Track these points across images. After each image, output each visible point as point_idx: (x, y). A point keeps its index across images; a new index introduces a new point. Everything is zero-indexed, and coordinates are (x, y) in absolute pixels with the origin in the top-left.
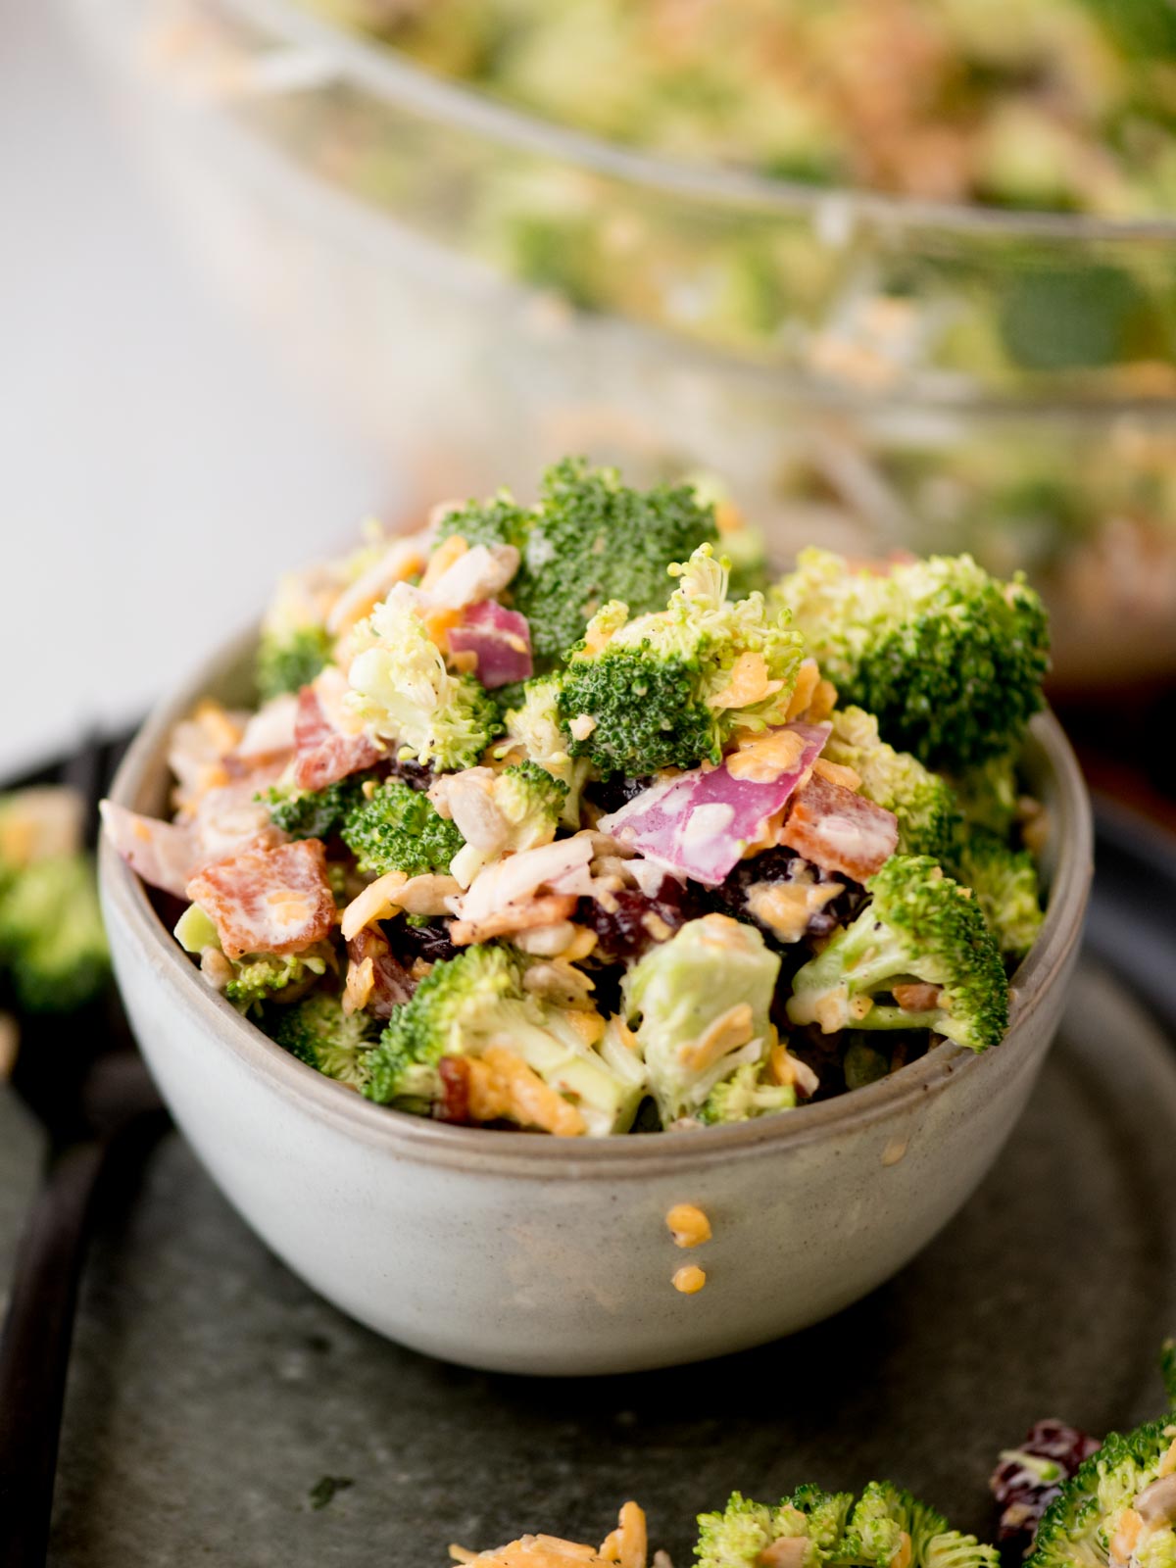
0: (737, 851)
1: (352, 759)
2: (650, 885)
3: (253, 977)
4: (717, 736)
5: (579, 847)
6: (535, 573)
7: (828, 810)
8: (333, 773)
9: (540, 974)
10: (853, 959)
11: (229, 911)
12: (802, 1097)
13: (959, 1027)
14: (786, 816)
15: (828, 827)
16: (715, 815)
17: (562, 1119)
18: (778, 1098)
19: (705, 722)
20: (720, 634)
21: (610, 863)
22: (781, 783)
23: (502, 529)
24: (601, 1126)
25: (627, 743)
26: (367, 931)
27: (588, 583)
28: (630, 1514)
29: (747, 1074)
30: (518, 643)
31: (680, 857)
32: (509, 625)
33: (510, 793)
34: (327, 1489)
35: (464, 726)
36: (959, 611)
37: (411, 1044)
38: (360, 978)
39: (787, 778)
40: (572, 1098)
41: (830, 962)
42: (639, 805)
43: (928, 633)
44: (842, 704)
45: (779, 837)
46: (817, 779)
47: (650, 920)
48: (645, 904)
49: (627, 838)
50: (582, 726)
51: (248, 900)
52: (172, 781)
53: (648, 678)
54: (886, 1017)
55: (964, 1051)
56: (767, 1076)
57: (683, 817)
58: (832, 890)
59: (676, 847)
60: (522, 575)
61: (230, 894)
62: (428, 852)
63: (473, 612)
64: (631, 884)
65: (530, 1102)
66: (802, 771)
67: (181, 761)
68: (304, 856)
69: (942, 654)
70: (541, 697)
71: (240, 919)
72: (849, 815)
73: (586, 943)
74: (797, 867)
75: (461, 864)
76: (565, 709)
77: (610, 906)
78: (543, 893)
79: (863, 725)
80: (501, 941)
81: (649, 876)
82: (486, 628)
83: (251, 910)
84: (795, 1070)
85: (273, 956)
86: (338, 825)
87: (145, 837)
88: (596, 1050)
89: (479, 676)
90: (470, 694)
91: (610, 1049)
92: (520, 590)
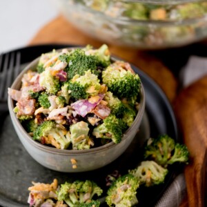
0: (86, 113)
1: (41, 89)
2: (75, 115)
3: (22, 118)
4: (87, 96)
5: (66, 109)
7: (100, 108)
8: (38, 91)
9: (58, 126)
10: (101, 129)
11: (21, 108)
12: (91, 147)
13: (114, 140)
14: (94, 109)
15: (100, 111)
16: (84, 107)
17: (57, 146)
18: (87, 147)
19: (86, 94)
20: (89, 83)
21: (70, 111)
23: (66, 59)
24: (63, 148)
25: (75, 95)
26: (38, 114)
27: (76, 69)
28: (55, 181)
29: (83, 143)
30: (65, 76)
31: (79, 112)
32: (64, 74)
33: (57, 100)
34: (18, 171)
35: (54, 89)
36: (126, 80)
37: (39, 133)
38: (36, 120)
39: (96, 103)
40: (59, 143)
41: (98, 129)
42: (76, 103)
43: (122, 83)
44: (108, 91)
45: (93, 112)
46: (100, 103)
47: (73, 121)
48: (73, 118)
49: (74, 107)
50: (70, 92)
51: (24, 107)
52: (21, 83)
53: (78, 88)
54: (104, 137)
55: (114, 144)
56: (87, 143)
57: (81, 106)
58: (99, 120)
60: (68, 67)
61: (21, 106)
62: (47, 105)
63: (60, 71)
64: (72, 115)
65: (54, 143)
66: (98, 102)
67: (23, 80)
68: (32, 102)
69: (123, 85)
70: (66, 86)
71: (22, 110)
72: (103, 109)
73: (64, 122)
74: (95, 116)
75: (50, 108)
76: (68, 88)
77: (68, 118)
78: (60, 115)
79: (110, 94)
80: (53, 121)
81: (75, 114)
82: (61, 74)
83: (24, 108)
84: (91, 143)
85: (26, 115)
86: (38, 97)
87: (14, 93)
88: (65, 136)
89: (59, 80)
90: (57, 83)
91: (67, 136)
92: (67, 69)
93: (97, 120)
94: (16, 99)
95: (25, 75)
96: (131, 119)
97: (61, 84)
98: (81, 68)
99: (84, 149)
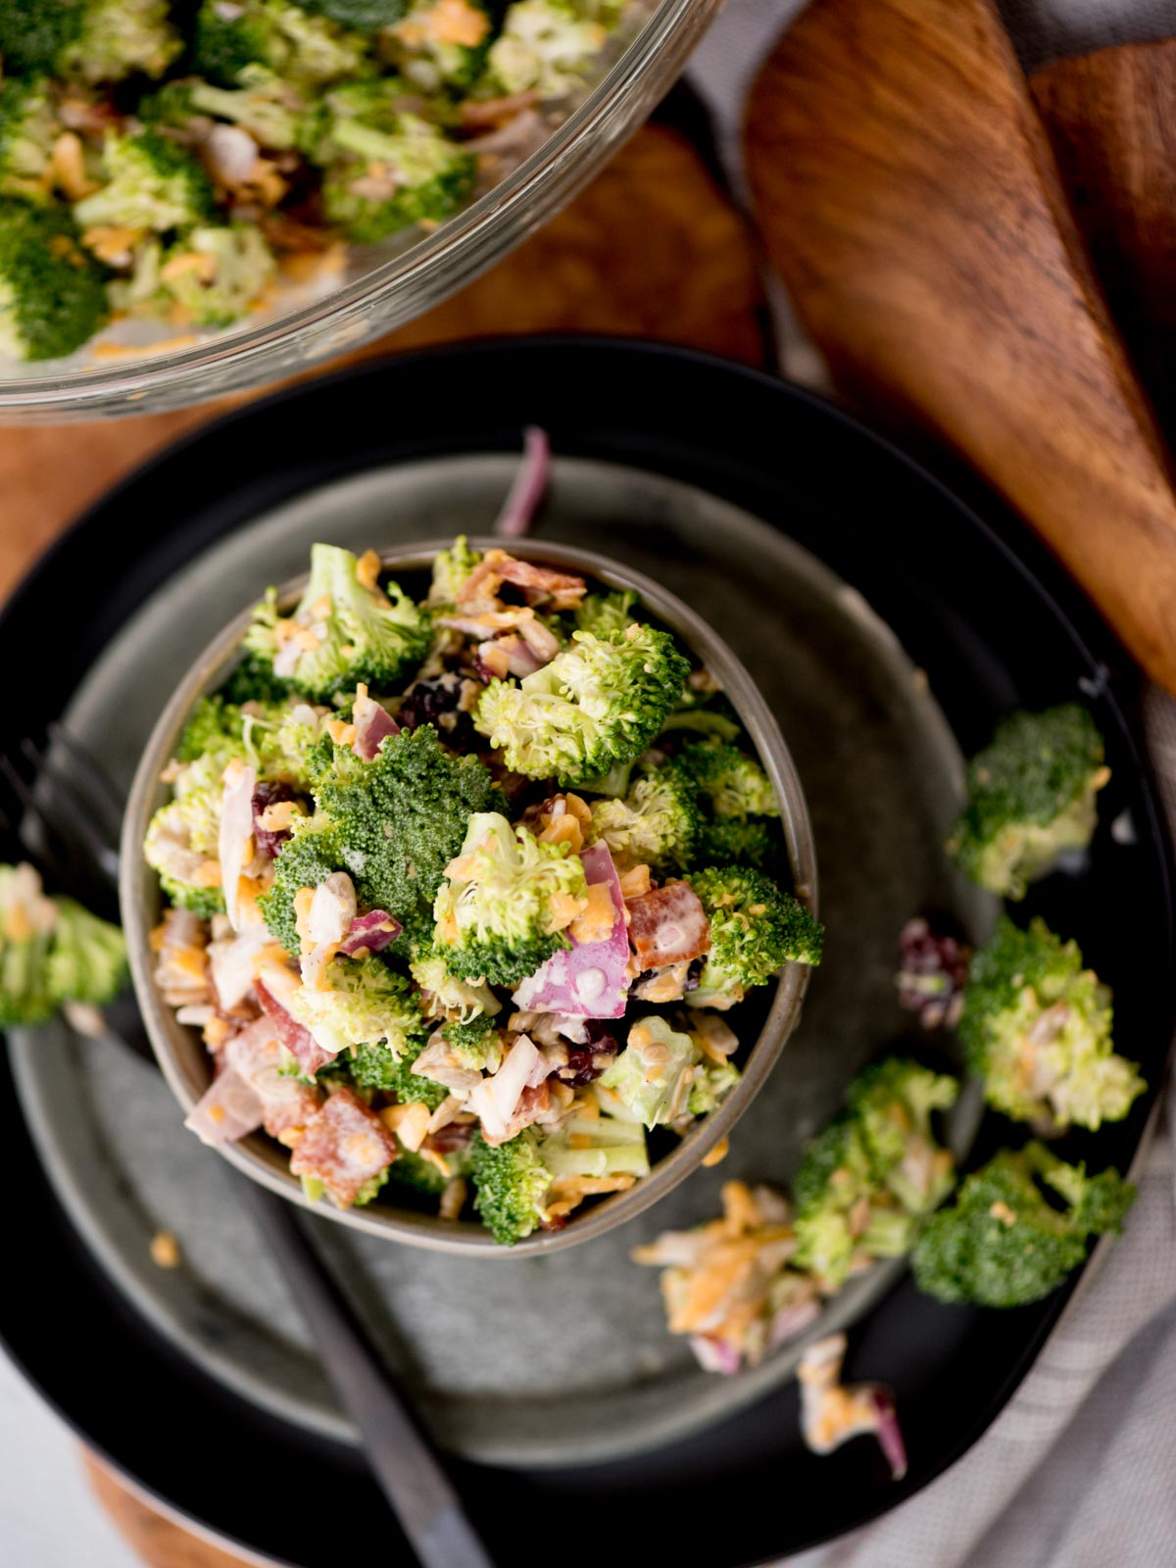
2: (579, 1035)
5: (524, 1046)
6: (363, 875)
7: (652, 926)
11: (328, 1173)
12: (738, 1060)
15: (665, 945)
18: (728, 1078)
19: (550, 938)
20: (533, 907)
21: (546, 1036)
22: (616, 935)
23: (323, 860)
24: (642, 1168)
27: (401, 860)
30: (386, 926)
31: (585, 1008)
32: (375, 920)
39: (617, 928)
40: (619, 1173)
42: (535, 984)
45: (639, 967)
46: (630, 905)
47: (595, 1060)
48: (587, 1052)
51: (334, 1156)
53: (505, 954)
56: (711, 1068)
57: (572, 984)
58: (685, 965)
59: (580, 1006)
60: (358, 882)
61: (321, 1161)
63: (352, 926)
64: (569, 1043)
66: (622, 916)
68: (342, 1106)
71: (339, 1174)
72: (666, 917)
73: (568, 1094)
77: (570, 1074)
78: (527, 1093)
79: (614, 810)
81: (573, 1029)
82: (361, 931)
83: (341, 1163)
87: (220, 1112)
88: (604, 1115)
89: (374, 953)
90: (383, 980)
91: (608, 1108)
92: (364, 894)
93: (679, 973)
94: (251, 1124)
95: (160, 974)
96: (753, 782)
97: (397, 963)
98: (413, 835)
99: (721, 1098)
